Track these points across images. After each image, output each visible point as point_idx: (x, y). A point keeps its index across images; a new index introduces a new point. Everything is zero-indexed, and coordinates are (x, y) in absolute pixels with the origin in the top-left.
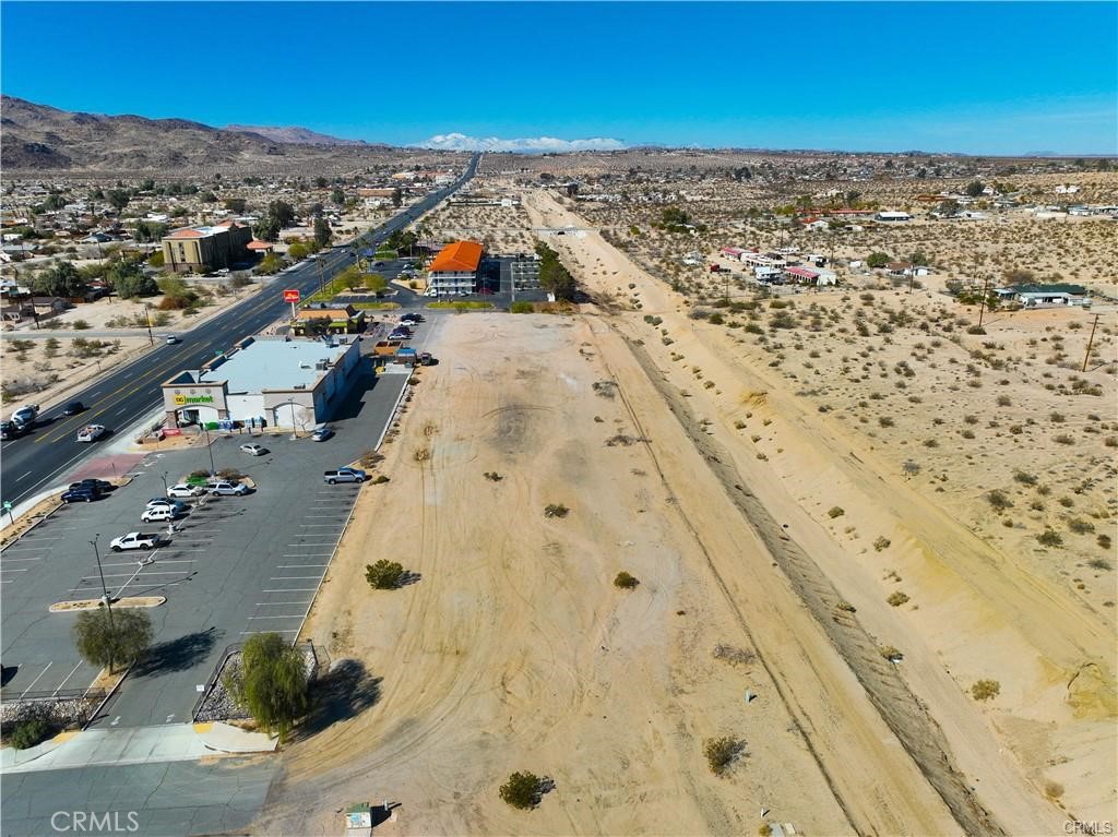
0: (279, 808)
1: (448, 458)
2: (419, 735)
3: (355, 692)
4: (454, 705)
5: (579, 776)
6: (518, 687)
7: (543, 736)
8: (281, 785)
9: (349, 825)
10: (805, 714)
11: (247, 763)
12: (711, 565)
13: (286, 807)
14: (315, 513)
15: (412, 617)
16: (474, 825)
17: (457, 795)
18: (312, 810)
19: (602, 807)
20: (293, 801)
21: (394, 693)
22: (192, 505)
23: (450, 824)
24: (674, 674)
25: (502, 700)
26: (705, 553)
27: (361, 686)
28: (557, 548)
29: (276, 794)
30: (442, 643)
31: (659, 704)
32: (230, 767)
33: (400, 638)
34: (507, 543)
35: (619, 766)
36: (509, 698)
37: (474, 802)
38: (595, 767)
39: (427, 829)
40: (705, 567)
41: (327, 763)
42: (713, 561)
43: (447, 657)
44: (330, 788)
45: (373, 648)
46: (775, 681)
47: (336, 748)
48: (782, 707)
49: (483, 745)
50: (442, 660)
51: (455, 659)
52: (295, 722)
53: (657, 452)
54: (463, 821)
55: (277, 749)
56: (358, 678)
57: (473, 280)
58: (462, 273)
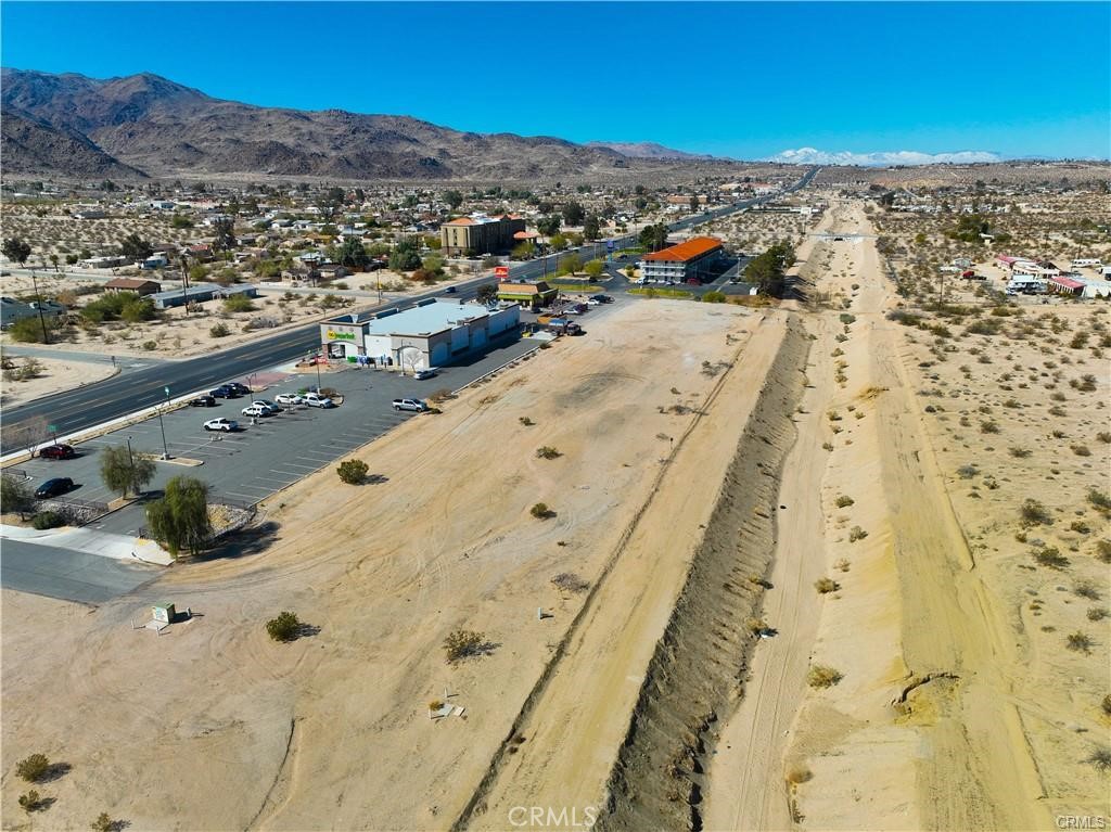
0: (131, 598)
1: (508, 404)
2: (264, 579)
3: (254, 543)
4: (310, 566)
5: (342, 633)
6: (369, 566)
7: (349, 601)
8: (147, 585)
9: (155, 616)
10: (581, 640)
13: (136, 598)
14: (363, 427)
15: (349, 504)
16: (234, 641)
17: (244, 621)
19: (334, 656)
22: (284, 409)
24: (502, 585)
25: (348, 571)
26: (646, 505)
27: (262, 541)
28: (518, 481)
29: (140, 589)
30: (349, 526)
33: (324, 516)
34: (482, 469)
35: (379, 634)
36: (354, 572)
38: (361, 630)
39: (201, 635)
40: (631, 516)
42: (644, 513)
43: (341, 536)
45: (298, 519)
46: (585, 609)
47: (203, 573)
48: (565, 628)
49: (299, 595)
50: (337, 537)
51: (345, 538)
53: (702, 423)
55: (170, 565)
56: (266, 535)
57: (683, 270)
58: (673, 262)
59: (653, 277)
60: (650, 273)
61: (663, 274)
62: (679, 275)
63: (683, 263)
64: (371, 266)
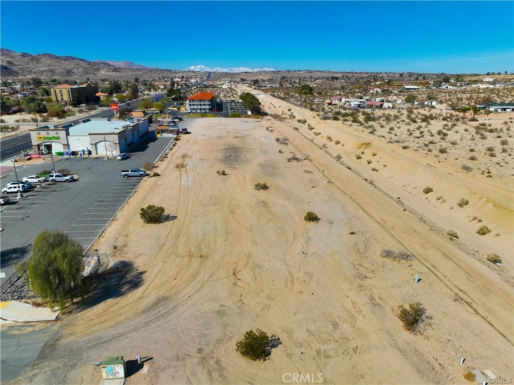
0: (47, 363)
1: (195, 167)
2: (171, 307)
3: (124, 280)
4: (197, 288)
5: (300, 335)
6: (245, 275)
7: (268, 307)
8: (52, 345)
9: (104, 376)
10: (461, 291)
11: (30, 329)
12: (364, 210)
13: (53, 363)
14: (113, 190)
15: (170, 237)
16: (215, 375)
17: (200, 351)
18: (75, 364)
19: (323, 358)
20: (61, 357)
21: (154, 280)
22: (38, 186)
23: (194, 373)
24: (357, 267)
25: (234, 284)
26: (359, 205)
27: (129, 277)
28: (265, 204)
29: (47, 352)
30: (190, 252)
31: (352, 285)
32: (15, 332)
33: (161, 249)
34: (233, 201)
35: (331, 327)
36: (239, 283)
37: (215, 355)
38: (312, 328)
39: (174, 379)
40: (361, 212)
41: (95, 328)
42: (364, 209)
43: (193, 259)
44: (94, 346)
45: (141, 254)
46: (431, 270)
47: (104, 317)
48: (442, 285)
49: (220, 313)
50: (190, 261)
51: (199, 260)
52: (75, 300)
53: (317, 164)
54: (205, 371)
55: (57, 319)
56: (128, 272)
57: (209, 105)
58: (204, 100)
59: (194, 109)
60: (192, 107)
61: (199, 107)
62: (208, 107)
63: (209, 100)
64: (11, 111)
